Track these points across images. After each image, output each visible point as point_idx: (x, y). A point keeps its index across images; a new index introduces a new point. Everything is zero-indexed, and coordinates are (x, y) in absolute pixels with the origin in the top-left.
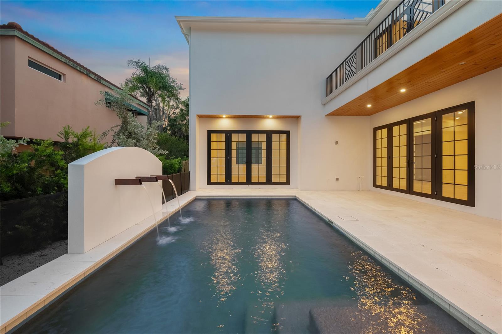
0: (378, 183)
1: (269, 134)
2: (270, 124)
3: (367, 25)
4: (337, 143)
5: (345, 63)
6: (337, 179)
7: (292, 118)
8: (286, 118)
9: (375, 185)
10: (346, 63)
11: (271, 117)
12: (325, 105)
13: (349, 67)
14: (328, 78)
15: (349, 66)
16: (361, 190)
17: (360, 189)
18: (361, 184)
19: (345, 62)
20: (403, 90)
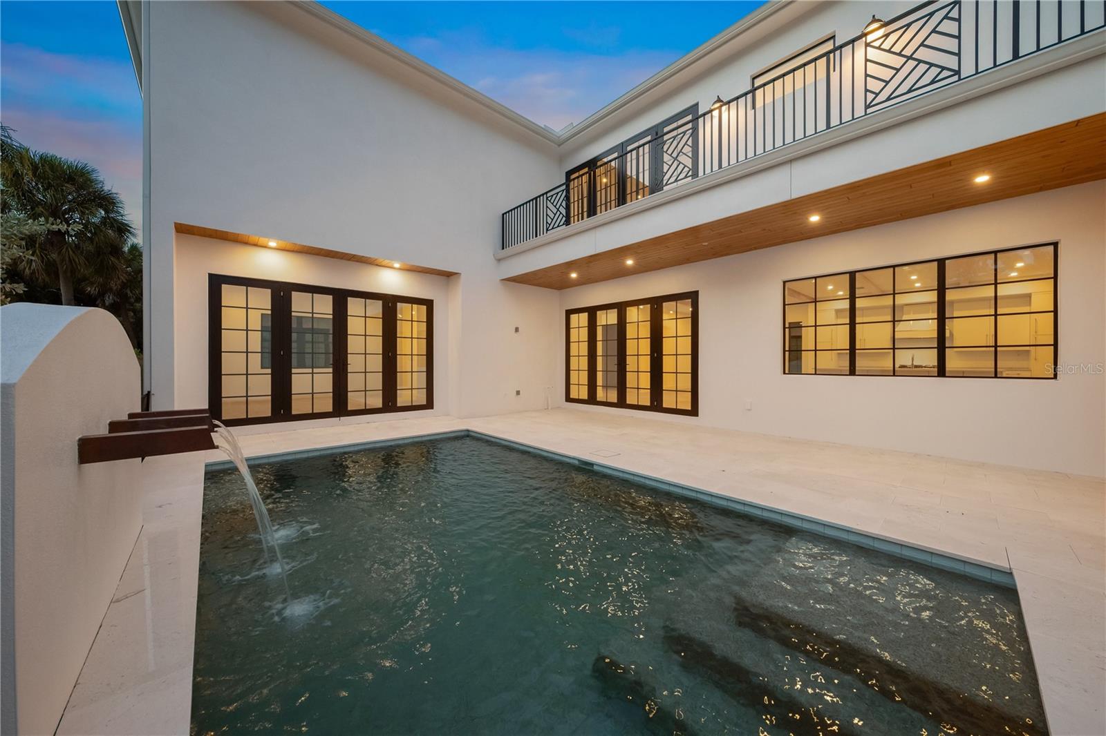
0: (573, 395)
1: (390, 304)
2: (391, 281)
3: (559, 145)
4: (517, 330)
5: (547, 198)
6: (518, 393)
7: (438, 274)
8: (426, 273)
9: (569, 399)
10: (549, 199)
11: (397, 265)
12: (499, 260)
13: (555, 207)
14: (506, 213)
15: (555, 204)
16: (550, 408)
17: (548, 406)
18: (549, 399)
19: (545, 196)
20: (630, 262)
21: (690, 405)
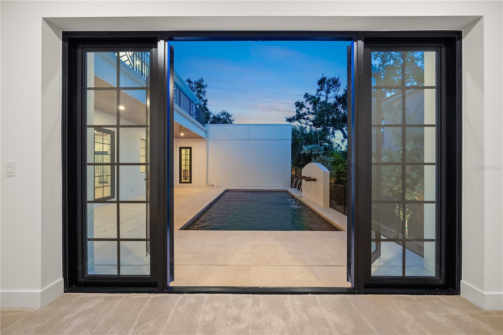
20: (122, 108)
21: (110, 194)
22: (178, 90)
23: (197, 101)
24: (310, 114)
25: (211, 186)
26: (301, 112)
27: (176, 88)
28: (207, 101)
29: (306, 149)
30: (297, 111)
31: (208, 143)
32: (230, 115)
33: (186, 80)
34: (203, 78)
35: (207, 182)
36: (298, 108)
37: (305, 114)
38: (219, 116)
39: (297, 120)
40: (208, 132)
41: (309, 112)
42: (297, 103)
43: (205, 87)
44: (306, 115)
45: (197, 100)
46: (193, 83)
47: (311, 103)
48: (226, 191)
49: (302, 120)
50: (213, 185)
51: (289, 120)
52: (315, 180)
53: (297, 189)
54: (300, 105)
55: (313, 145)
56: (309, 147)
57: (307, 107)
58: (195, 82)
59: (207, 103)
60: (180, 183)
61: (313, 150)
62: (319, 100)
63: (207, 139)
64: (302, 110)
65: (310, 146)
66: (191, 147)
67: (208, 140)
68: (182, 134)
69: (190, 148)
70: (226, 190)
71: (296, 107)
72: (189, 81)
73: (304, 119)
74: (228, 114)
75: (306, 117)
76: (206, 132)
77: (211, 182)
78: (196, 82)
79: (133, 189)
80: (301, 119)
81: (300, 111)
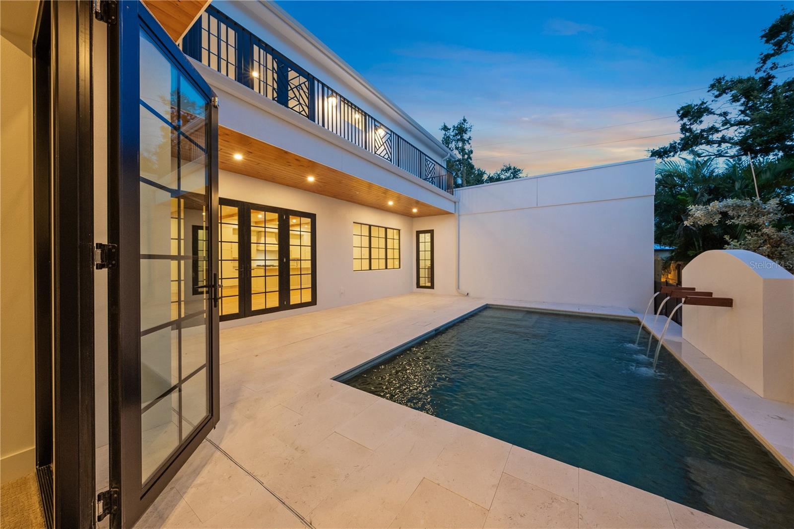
20: (311, 179)
21: (310, 298)
22: (394, 138)
23: (447, 155)
24: (732, 125)
25: (463, 295)
26: (697, 128)
27: (391, 135)
28: (472, 153)
29: (698, 214)
30: (684, 129)
31: (459, 221)
32: (520, 170)
33: (441, 128)
34: (466, 118)
35: (459, 288)
36: (685, 120)
37: (714, 130)
38: (499, 175)
39: (685, 150)
40: (458, 202)
41: (725, 123)
42: (682, 108)
43: (469, 129)
44: (717, 131)
45: (448, 153)
46: (450, 129)
47: (735, 99)
48: (486, 307)
49: (704, 147)
50: (468, 294)
51: (660, 154)
52: (727, 303)
53: (672, 319)
54: (691, 113)
55: (730, 201)
56: (713, 207)
57: (718, 112)
58: (454, 127)
59: (471, 156)
60: (417, 288)
61: (731, 213)
62: (769, 84)
63: (457, 214)
64: (701, 122)
65: (716, 205)
66: (433, 230)
67: (459, 215)
68: (415, 210)
69: (431, 232)
70: (487, 304)
71: (682, 119)
72: (445, 128)
73: (710, 143)
74: (514, 168)
75: (716, 137)
76: (455, 203)
77: (464, 288)
78: (456, 126)
79: (342, 293)
80: (697, 145)
81: (692, 127)
